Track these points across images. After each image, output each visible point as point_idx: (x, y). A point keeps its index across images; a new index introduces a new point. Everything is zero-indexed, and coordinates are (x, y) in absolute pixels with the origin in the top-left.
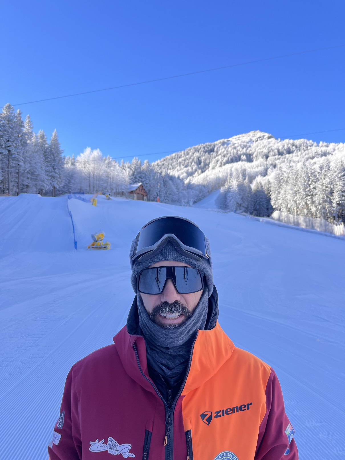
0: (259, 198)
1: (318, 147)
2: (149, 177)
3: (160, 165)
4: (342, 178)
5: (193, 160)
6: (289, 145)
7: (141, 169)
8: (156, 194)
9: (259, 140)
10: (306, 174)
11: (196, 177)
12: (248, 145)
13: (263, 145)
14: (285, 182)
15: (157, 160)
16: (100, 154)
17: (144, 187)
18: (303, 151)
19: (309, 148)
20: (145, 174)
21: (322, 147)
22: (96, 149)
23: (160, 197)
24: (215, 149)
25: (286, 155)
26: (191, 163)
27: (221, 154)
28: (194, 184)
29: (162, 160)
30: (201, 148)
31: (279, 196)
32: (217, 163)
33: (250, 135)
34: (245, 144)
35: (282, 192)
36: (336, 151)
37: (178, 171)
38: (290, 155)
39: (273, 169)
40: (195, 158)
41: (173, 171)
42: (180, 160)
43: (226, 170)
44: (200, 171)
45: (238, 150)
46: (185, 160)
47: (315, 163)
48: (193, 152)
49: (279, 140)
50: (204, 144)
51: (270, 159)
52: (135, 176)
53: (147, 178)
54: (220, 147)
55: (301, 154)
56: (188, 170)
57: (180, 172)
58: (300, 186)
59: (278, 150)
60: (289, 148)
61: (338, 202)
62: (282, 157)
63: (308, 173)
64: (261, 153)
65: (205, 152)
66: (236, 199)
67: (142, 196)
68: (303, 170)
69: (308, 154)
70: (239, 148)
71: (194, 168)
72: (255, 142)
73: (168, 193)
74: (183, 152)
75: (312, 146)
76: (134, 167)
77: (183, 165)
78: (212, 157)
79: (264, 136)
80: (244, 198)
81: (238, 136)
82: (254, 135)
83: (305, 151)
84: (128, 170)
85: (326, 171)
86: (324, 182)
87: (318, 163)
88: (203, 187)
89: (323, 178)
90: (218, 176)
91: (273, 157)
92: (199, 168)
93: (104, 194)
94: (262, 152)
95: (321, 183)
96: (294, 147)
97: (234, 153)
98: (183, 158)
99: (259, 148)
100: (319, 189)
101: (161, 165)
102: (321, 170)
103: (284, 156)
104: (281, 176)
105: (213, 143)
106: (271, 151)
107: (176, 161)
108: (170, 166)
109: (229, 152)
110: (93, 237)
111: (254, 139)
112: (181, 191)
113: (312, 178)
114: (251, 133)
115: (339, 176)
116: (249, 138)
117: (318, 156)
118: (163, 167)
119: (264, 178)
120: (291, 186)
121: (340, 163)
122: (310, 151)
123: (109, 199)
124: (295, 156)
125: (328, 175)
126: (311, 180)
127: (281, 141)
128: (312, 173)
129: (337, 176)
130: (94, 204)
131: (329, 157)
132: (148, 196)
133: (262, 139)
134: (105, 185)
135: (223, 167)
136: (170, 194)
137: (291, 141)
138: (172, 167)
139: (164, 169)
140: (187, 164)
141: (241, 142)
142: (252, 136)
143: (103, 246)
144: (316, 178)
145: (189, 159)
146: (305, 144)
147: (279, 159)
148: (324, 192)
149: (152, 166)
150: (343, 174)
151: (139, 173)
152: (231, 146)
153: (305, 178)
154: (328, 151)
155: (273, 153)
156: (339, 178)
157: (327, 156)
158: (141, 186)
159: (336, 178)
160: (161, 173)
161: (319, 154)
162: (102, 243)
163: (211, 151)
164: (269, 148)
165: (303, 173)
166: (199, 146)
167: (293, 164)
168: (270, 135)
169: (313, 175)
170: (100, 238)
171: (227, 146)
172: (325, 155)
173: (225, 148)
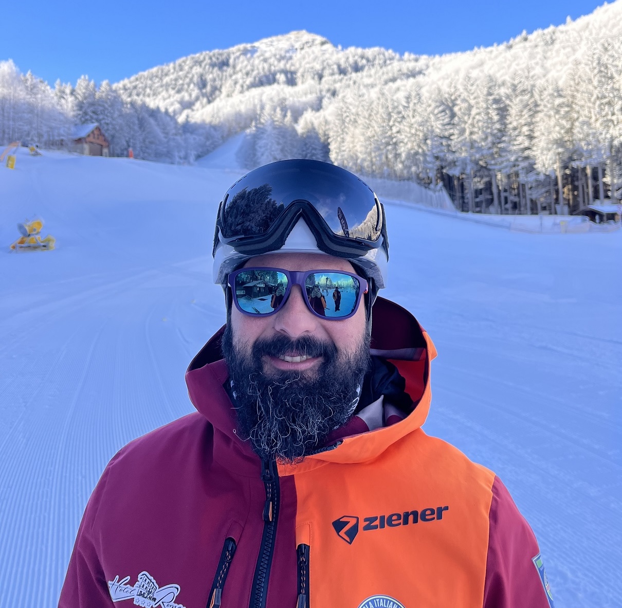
0: (311, 148)
1: (401, 62)
2: (112, 111)
3: (129, 88)
4: (439, 115)
5: (191, 80)
6: (356, 58)
7: (94, 98)
8: (125, 143)
9: (305, 46)
10: (384, 109)
11: (197, 110)
12: (288, 55)
13: (312, 56)
14: (351, 123)
15: (123, 79)
16: (14, 68)
17: (103, 131)
18: (379, 68)
19: (388, 62)
20: (103, 106)
21: (409, 62)
22: (6, 60)
23: (134, 148)
24: (231, 61)
25: (351, 73)
26: (189, 86)
27: (241, 70)
28: (196, 123)
29: (133, 78)
30: (204, 59)
31: (343, 146)
32: (235, 87)
33: (290, 38)
34: (283, 53)
35: (348, 138)
36: (431, 70)
37: (164, 99)
38: (359, 74)
39: (332, 98)
40: (196, 76)
41: (155, 99)
42: (166, 80)
43: (251, 99)
44: (205, 100)
45: (272, 63)
46: (176, 80)
47: (398, 89)
48: (191, 65)
49: (340, 47)
50: (210, 50)
51: (326, 81)
52: (84, 110)
53: (109, 114)
54: (238, 57)
55: (376, 73)
56: (183, 97)
57: (168, 101)
58: (376, 128)
59: (339, 66)
60: (356, 63)
61: (436, 155)
62: (346, 78)
63: (388, 107)
65: (213, 65)
66: (273, 151)
67: (99, 147)
68: (381, 103)
69: (387, 73)
70: (272, 60)
71: (194, 95)
72: (299, 50)
73: (147, 141)
74: (171, 65)
75: (392, 59)
76: (81, 94)
77: (173, 89)
78: (226, 76)
79: (313, 41)
80: (286, 148)
81: (270, 39)
82: (298, 38)
83: (381, 67)
84: (71, 99)
85: (415, 104)
86: (413, 122)
87: (403, 88)
88: (212, 130)
89: (411, 116)
90: (238, 110)
91: (330, 78)
92: (204, 95)
93: (26, 146)
94: (312, 68)
95: (408, 124)
96: (364, 61)
97: (263, 69)
98: (172, 77)
99: (307, 60)
101: (132, 88)
102: (408, 102)
103: (349, 76)
104: (345, 112)
105: (226, 51)
106: (327, 67)
107: (158, 82)
108: (148, 90)
109: (256, 68)
111: (297, 45)
112: (172, 137)
113: (394, 116)
114: (293, 35)
115: (436, 111)
116: (288, 43)
117: (403, 77)
118: (135, 92)
119: (318, 114)
120: (363, 129)
121: (437, 91)
122: (389, 67)
123: (37, 154)
124: (367, 76)
125: (420, 110)
126: (392, 119)
127: (342, 50)
128: (395, 108)
129: (432, 112)
130: (9, 165)
131: (420, 78)
132: (111, 146)
133: (311, 46)
134: (26, 128)
135: (247, 94)
136: (151, 143)
137: (359, 51)
138: (152, 93)
139: (138, 95)
140: (180, 87)
141: (276, 50)
142: (295, 40)
143: (43, 244)
144: (401, 115)
145: (183, 78)
146: (381, 56)
147: (341, 80)
148: (413, 139)
149: (115, 91)
150: (441, 108)
151: (92, 104)
152: (258, 57)
153: (383, 114)
154: (417, 69)
155: (331, 71)
156: (435, 115)
157: (417, 77)
158: (98, 129)
159: (431, 116)
160: (133, 104)
161: (403, 74)
162: (39, 238)
163: (224, 64)
164: (323, 61)
165: (380, 107)
166: (201, 54)
167: (364, 91)
168: (324, 39)
169: (396, 111)
170: (35, 230)
171: (252, 56)
172: (414, 76)
173: (249, 60)
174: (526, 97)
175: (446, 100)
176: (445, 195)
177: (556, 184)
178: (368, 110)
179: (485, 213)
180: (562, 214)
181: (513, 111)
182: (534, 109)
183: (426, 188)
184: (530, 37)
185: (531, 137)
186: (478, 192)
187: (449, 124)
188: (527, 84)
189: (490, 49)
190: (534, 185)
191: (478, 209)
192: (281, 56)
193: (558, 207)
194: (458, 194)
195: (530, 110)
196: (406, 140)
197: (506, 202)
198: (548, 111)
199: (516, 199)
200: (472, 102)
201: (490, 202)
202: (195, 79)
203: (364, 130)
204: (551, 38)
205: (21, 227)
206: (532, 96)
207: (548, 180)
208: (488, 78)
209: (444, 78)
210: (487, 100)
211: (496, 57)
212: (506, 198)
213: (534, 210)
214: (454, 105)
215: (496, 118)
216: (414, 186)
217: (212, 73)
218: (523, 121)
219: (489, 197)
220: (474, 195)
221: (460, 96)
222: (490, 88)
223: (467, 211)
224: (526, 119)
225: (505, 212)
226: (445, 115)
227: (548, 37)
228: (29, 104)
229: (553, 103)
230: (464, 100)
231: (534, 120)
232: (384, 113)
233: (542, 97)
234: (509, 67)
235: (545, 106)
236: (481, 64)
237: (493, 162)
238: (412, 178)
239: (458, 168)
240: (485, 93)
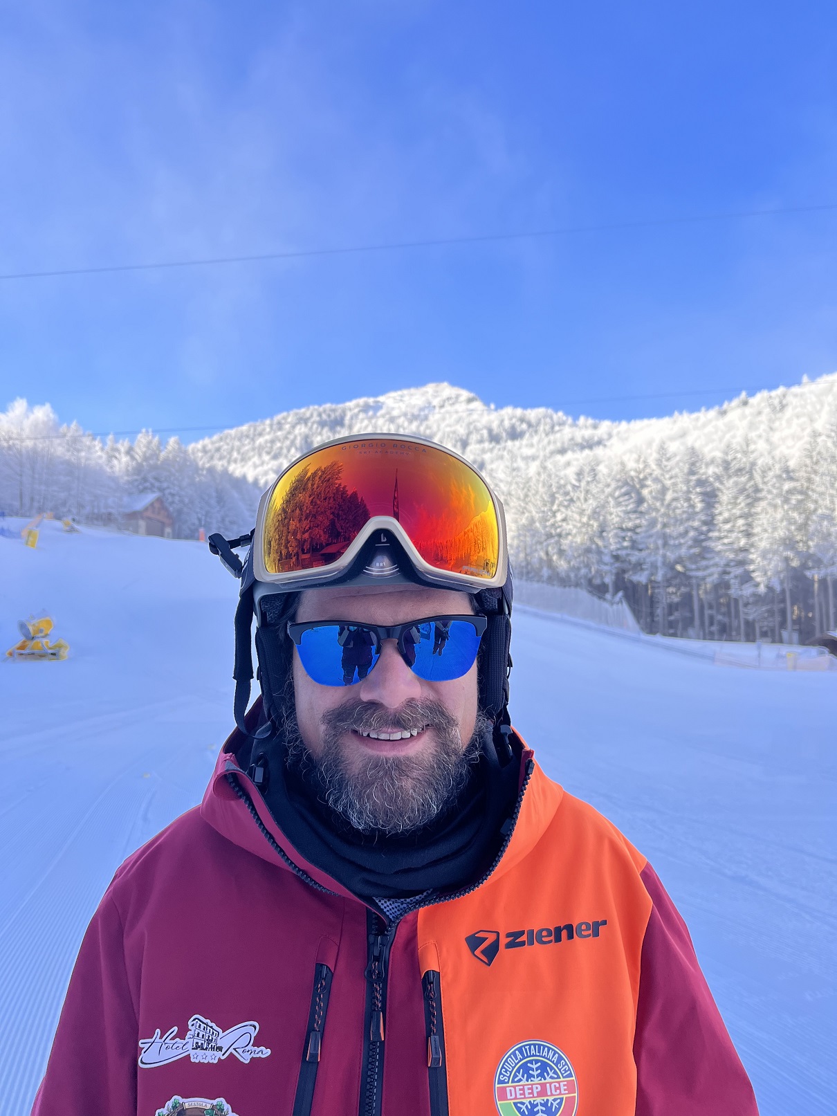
1: (574, 429)
2: (180, 478)
3: (210, 451)
4: (621, 499)
5: (293, 443)
6: (514, 420)
7: (158, 459)
8: (197, 522)
9: (446, 404)
10: (546, 488)
12: (422, 414)
13: (455, 417)
15: (203, 438)
16: (52, 416)
17: (166, 504)
18: (543, 435)
19: (557, 428)
20: (169, 471)
21: (584, 428)
22: (42, 404)
24: (347, 420)
25: (506, 441)
26: (289, 451)
29: (215, 438)
30: (312, 415)
33: (427, 392)
34: (416, 412)
36: (614, 440)
37: (255, 466)
38: (517, 443)
40: (299, 438)
41: (243, 466)
42: (260, 441)
45: (400, 424)
46: (273, 442)
47: (568, 464)
48: (293, 423)
49: (493, 406)
50: (320, 405)
51: (471, 450)
52: (142, 475)
53: (175, 482)
54: (356, 415)
55: (539, 442)
57: (260, 469)
58: (534, 513)
59: (490, 431)
61: (614, 553)
62: (498, 447)
63: (551, 485)
64: (451, 435)
65: (322, 424)
67: (160, 524)
68: (542, 479)
69: (555, 442)
70: (401, 420)
72: (437, 410)
73: (227, 520)
74: (268, 422)
75: (562, 424)
76: (141, 454)
77: (268, 453)
79: (458, 397)
81: (399, 393)
82: (437, 392)
83: (547, 435)
84: (125, 459)
85: (588, 483)
86: (584, 506)
87: (575, 463)
89: (582, 498)
91: (478, 446)
93: (58, 518)
94: (454, 432)
95: (578, 510)
96: (524, 426)
97: (389, 428)
98: (268, 437)
99: (447, 422)
100: (575, 523)
101: (213, 451)
102: (579, 481)
103: (503, 444)
105: (341, 406)
106: (474, 431)
107: (249, 443)
108: (235, 454)
110: (23, 626)
111: (436, 402)
113: (560, 498)
114: (430, 388)
115: (617, 494)
116: (424, 399)
117: (575, 448)
118: (217, 455)
120: (515, 514)
121: (619, 467)
122: (558, 435)
123: (72, 530)
124: (527, 446)
125: (595, 491)
126: (557, 502)
127: (496, 409)
128: (559, 487)
129: (611, 495)
130: (29, 543)
131: (599, 451)
132: (177, 525)
133: (453, 404)
134: (63, 495)
136: (232, 523)
137: (519, 412)
138: (239, 457)
139: (220, 459)
140: (278, 451)
141: (407, 406)
142: (432, 395)
143: (51, 651)
144: (568, 498)
145: (282, 440)
146: (548, 420)
147: (492, 450)
148: (584, 530)
149: (189, 453)
150: (623, 490)
151: (155, 467)
152: (383, 416)
153: (544, 495)
154: (596, 439)
155: (479, 437)
156: (616, 499)
157: (594, 448)
158: (159, 500)
159: (610, 500)
160: (211, 470)
161: (577, 445)
162: (47, 643)
163: (337, 423)
164: (469, 424)
165: (541, 485)
166: (308, 409)
167: (520, 463)
168: (472, 395)
169: (561, 491)
170: (41, 631)
171: (374, 416)
172: (590, 447)
173: (370, 419)
174: (743, 479)
175: (632, 479)
176: (625, 608)
177: (783, 601)
178: (523, 489)
179: (682, 636)
180: (790, 643)
181: (725, 497)
182: (753, 496)
183: (600, 598)
184: (753, 401)
185: (748, 535)
186: (672, 608)
187: (635, 512)
188: (744, 461)
189: (695, 415)
190: (751, 600)
191: (671, 631)
192: (413, 414)
193: (785, 634)
194: (645, 609)
195: (748, 496)
196: (574, 531)
197: (711, 624)
198: (773, 499)
199: (726, 620)
200: (668, 483)
201: (689, 622)
202: (298, 442)
203: (517, 516)
204: (781, 402)
206: (751, 478)
207: (771, 594)
208: (691, 451)
209: (631, 451)
210: (688, 481)
211: (704, 425)
212: (711, 618)
213: (750, 637)
214: (643, 486)
215: (699, 506)
216: (583, 594)
217: (320, 434)
218: (737, 512)
219: (688, 614)
220: (666, 611)
221: (651, 474)
222: (692, 464)
223: (655, 633)
224: (742, 508)
225: (710, 636)
226: (628, 500)
227: (776, 402)
228: (68, 463)
229: (780, 488)
230: (656, 480)
231: (753, 510)
232: (546, 494)
233: (766, 480)
234: (721, 440)
235: (769, 492)
236: (683, 435)
237: (694, 567)
238: (581, 583)
239: (646, 573)
240: (686, 470)
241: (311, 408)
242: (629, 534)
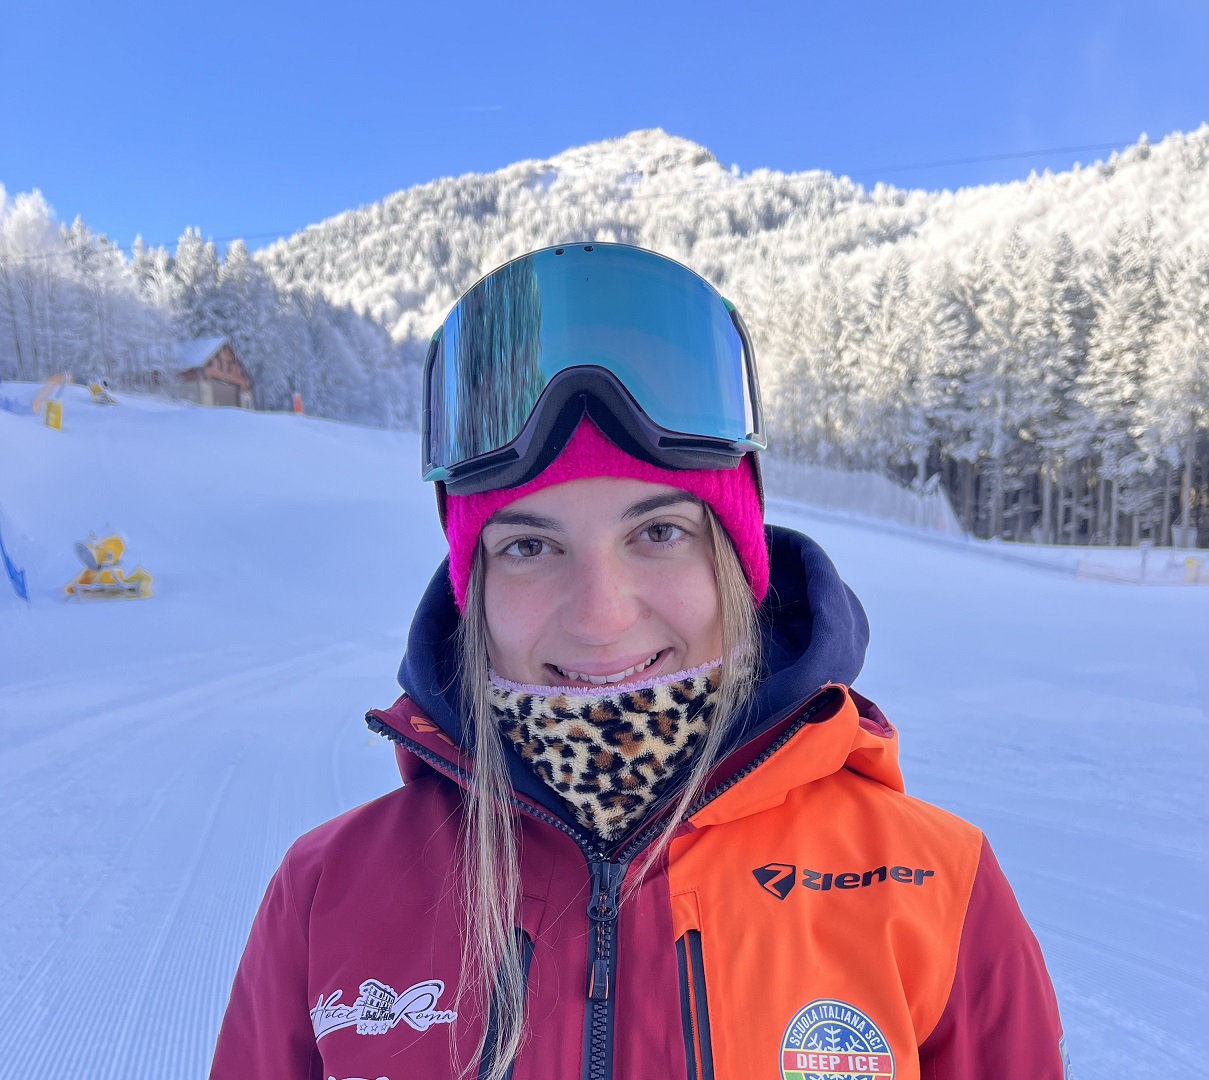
1: (867, 206)
2: (254, 311)
3: (288, 262)
4: (944, 327)
5: (417, 243)
6: (770, 194)
7: (216, 280)
8: (285, 383)
9: (661, 167)
10: (828, 312)
11: (431, 313)
12: (622, 187)
13: (675, 190)
15: (275, 240)
16: (44, 209)
17: (238, 355)
18: (818, 219)
19: (839, 206)
20: (236, 299)
21: (882, 205)
23: (305, 393)
24: (501, 201)
25: (758, 231)
26: (412, 258)
27: (521, 223)
29: (295, 239)
30: (444, 195)
33: (629, 147)
34: (611, 182)
36: (930, 224)
37: (362, 287)
38: (774, 233)
40: (426, 237)
41: (342, 287)
42: (366, 242)
45: (587, 207)
46: (385, 243)
47: (857, 268)
48: (416, 209)
49: (735, 170)
50: (456, 176)
51: (702, 249)
52: (195, 306)
53: (247, 317)
54: (515, 193)
55: (810, 231)
56: (401, 282)
57: (370, 292)
58: (808, 354)
59: (732, 214)
60: (769, 207)
61: (930, 415)
62: (745, 241)
63: (835, 307)
65: (462, 211)
67: (232, 389)
68: (821, 296)
69: (836, 231)
70: (588, 200)
71: (423, 278)
72: (646, 176)
73: (330, 378)
74: (375, 209)
75: (847, 198)
76: (189, 271)
77: (380, 264)
78: (490, 234)
79: (678, 154)
81: (584, 149)
82: (645, 146)
83: (823, 218)
84: (166, 280)
85: (894, 299)
86: (887, 340)
87: (867, 266)
89: (884, 326)
91: (712, 241)
92: (444, 279)
93: (81, 381)
94: (674, 218)
95: (874, 346)
96: (787, 204)
97: (570, 218)
98: (377, 236)
99: (662, 200)
100: (871, 368)
101: (293, 262)
102: (880, 297)
103: (752, 237)
105: (489, 176)
106: (707, 215)
107: (348, 248)
108: (328, 267)
109: (553, 217)
111: (643, 165)
112: (380, 370)
113: (849, 326)
114: (634, 139)
115: (939, 317)
116: (624, 159)
117: (869, 241)
120: (779, 355)
121: (943, 271)
122: (841, 218)
123: (105, 401)
124: (791, 238)
125: (904, 314)
126: (844, 334)
127: (741, 176)
128: (848, 311)
129: (930, 320)
130: (51, 422)
131: (906, 244)
132: (257, 388)
133: (672, 167)
134: (80, 344)
136: (338, 383)
137: (778, 177)
138: (335, 273)
139: (307, 277)
140: (394, 260)
141: (597, 174)
142: (638, 152)
143: (127, 586)
145: (399, 240)
146: (825, 192)
147: (735, 248)
148: (884, 379)
149: (259, 266)
150: (950, 310)
151: (212, 294)
152: (559, 192)
153: (824, 324)
154: (901, 223)
155: (713, 225)
156: (936, 326)
157: (899, 239)
158: (226, 348)
159: (929, 328)
160: (298, 295)
161: (871, 234)
162: (120, 573)
163: (485, 208)
164: (699, 202)
165: (819, 306)
166: (438, 184)
167: (784, 271)
168: (701, 150)
169: (851, 316)
170: (110, 556)
171: (545, 190)
172: (893, 239)
173: (538, 198)
174: (1139, 286)
175: (963, 292)
176: (942, 501)
177: (1179, 482)
179: (1022, 540)
180: (1184, 545)
181: (1106, 319)
182: (1152, 313)
183: (904, 486)
184: (1156, 150)
185: (1138, 378)
186: (1012, 498)
187: (963, 346)
188: (1141, 257)
189: (1063, 176)
190: (1130, 483)
191: (1007, 533)
192: (607, 188)
193: (1177, 532)
194: (969, 501)
195: (1143, 315)
196: (870, 381)
197: (1067, 521)
198: (1183, 318)
199: (1089, 514)
200: (1020, 296)
201: (1034, 518)
202: (426, 243)
203: (780, 359)
205: (81, 550)
206: (1151, 284)
207: (1162, 473)
208: (1060, 239)
209: (957, 244)
210: (1053, 292)
211: (1077, 195)
212: (1068, 510)
213: (1124, 538)
214: (979, 303)
215: (1066, 333)
216: (880, 481)
217: (460, 228)
218: (1124, 341)
219: (1032, 508)
220: (1002, 504)
221: (992, 282)
222: (1061, 263)
223: (986, 536)
224: (1132, 336)
225: (1061, 538)
226: (956, 327)
228: (82, 290)
229: (1196, 301)
230: (1003, 292)
231: (1150, 338)
232: (827, 320)
233: (1174, 286)
234: (1102, 218)
235: (1178, 307)
236: (1042, 212)
237: (1049, 432)
238: (878, 464)
239: (975, 445)
240: (1050, 274)
241: (443, 181)
242: (954, 383)
